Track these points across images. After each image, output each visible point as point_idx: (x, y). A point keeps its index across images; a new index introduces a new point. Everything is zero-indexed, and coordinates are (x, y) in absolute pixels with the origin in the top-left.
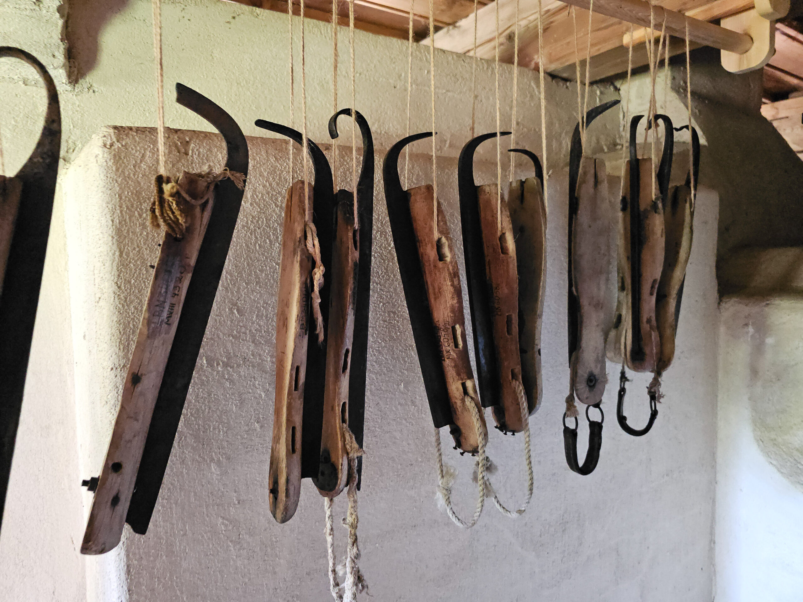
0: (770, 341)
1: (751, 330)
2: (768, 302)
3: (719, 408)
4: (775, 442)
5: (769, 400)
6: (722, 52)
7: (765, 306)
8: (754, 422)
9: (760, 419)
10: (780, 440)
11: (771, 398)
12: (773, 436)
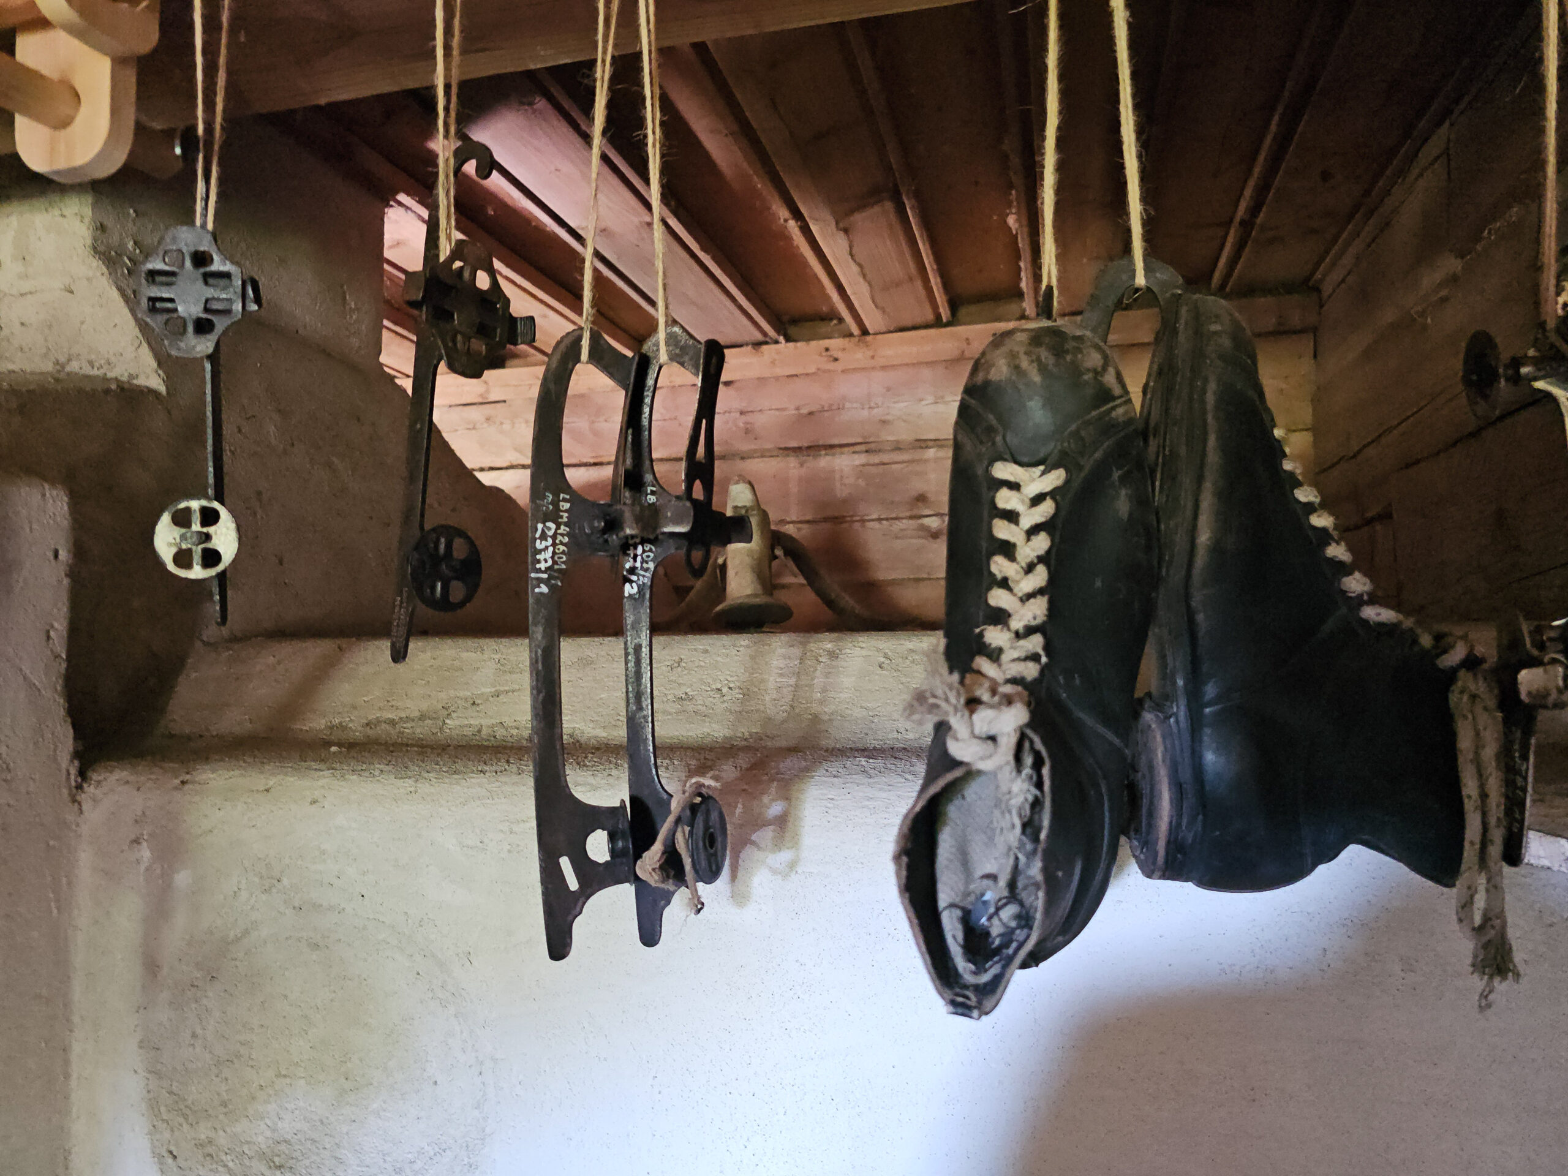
0: (182, 878)
1: (145, 853)
2: (188, 777)
3: (73, 1083)
4: (210, 1150)
5: (194, 1035)
6: (20, 121)
7: (176, 788)
8: (153, 1105)
9: (171, 1093)
10: (222, 1140)
11: (199, 1031)
12: (203, 1132)
